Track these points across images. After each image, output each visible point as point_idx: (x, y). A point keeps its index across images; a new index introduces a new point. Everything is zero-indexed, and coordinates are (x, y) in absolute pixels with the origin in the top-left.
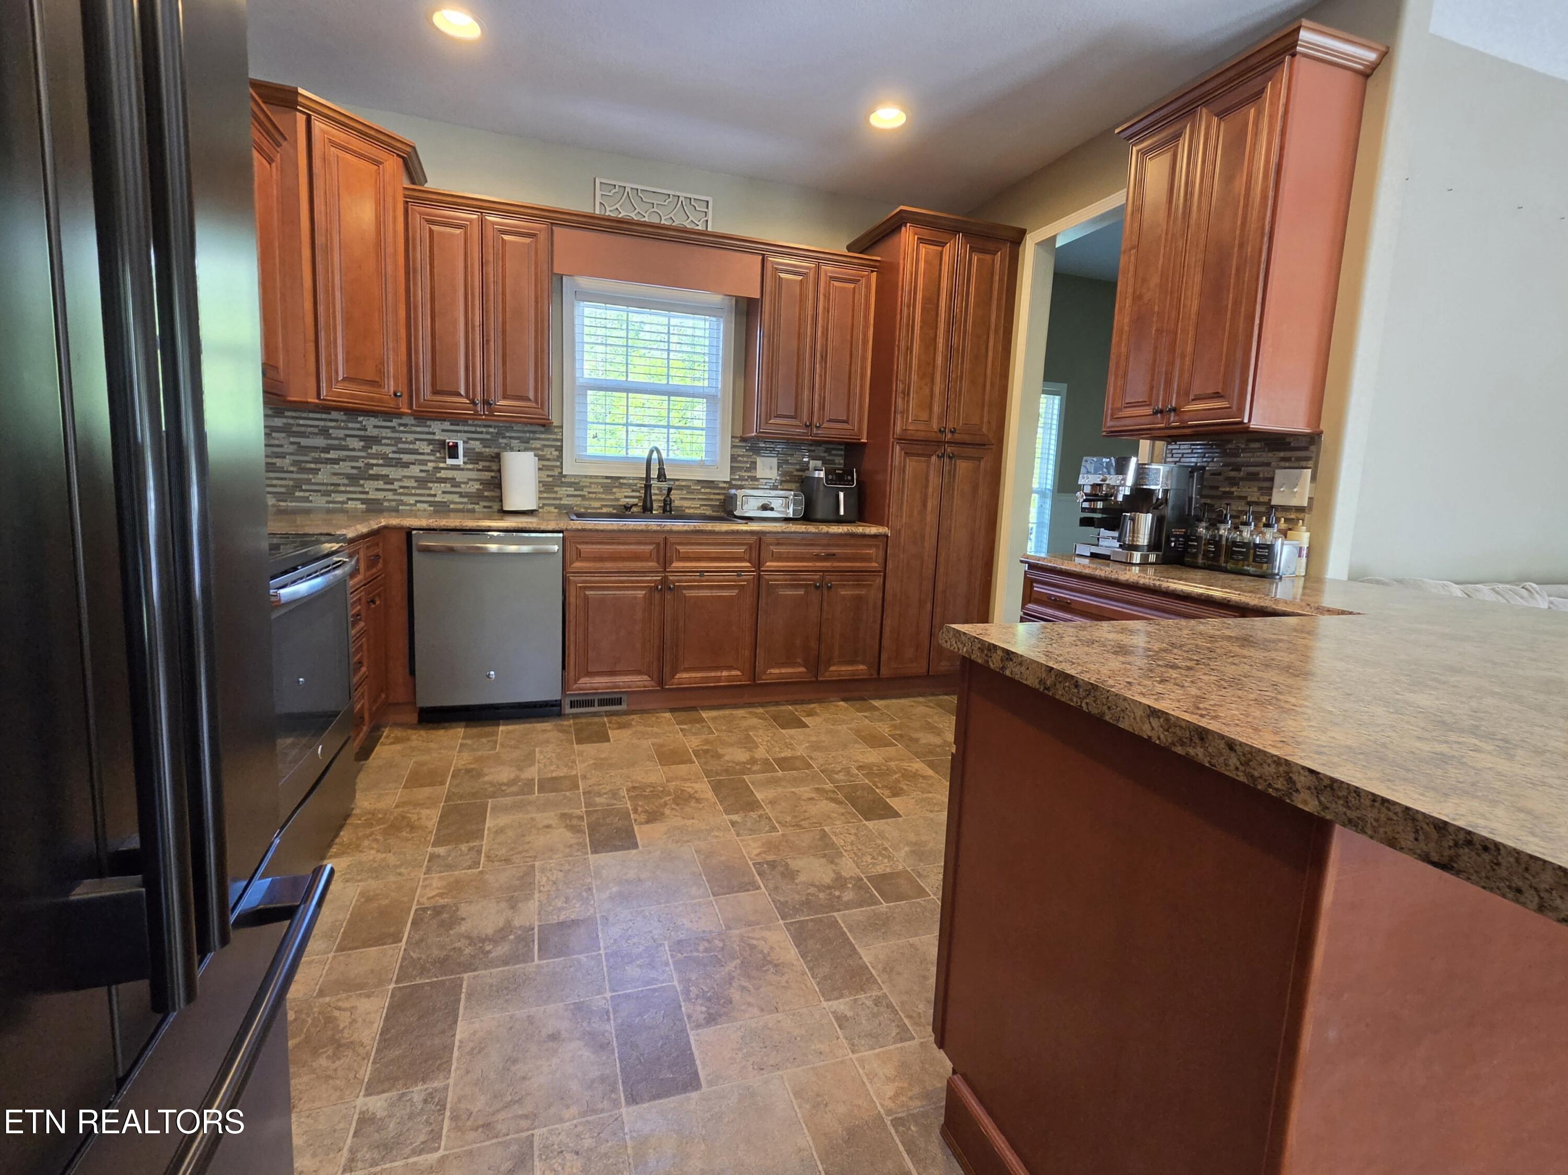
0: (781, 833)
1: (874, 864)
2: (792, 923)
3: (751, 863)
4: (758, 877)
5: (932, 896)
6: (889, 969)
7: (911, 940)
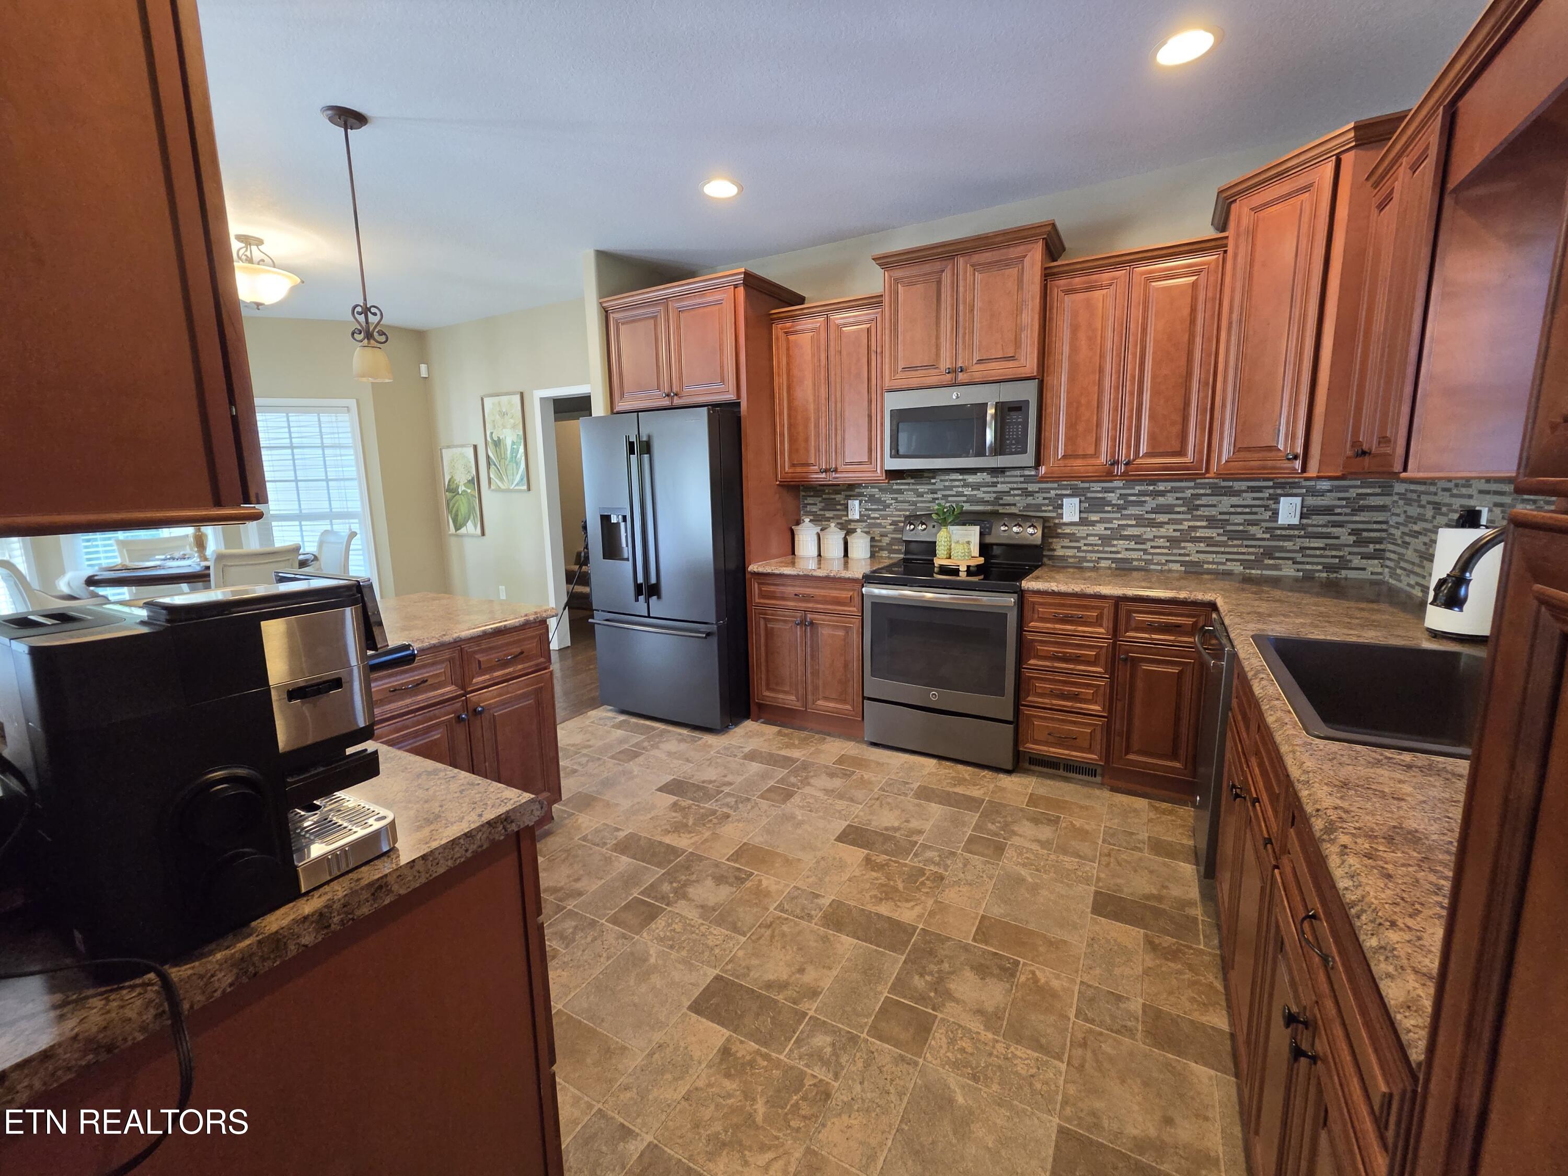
0: (771, 909)
1: (669, 925)
2: (683, 853)
3: (756, 873)
4: (737, 865)
5: (603, 921)
6: (608, 860)
7: (603, 881)
